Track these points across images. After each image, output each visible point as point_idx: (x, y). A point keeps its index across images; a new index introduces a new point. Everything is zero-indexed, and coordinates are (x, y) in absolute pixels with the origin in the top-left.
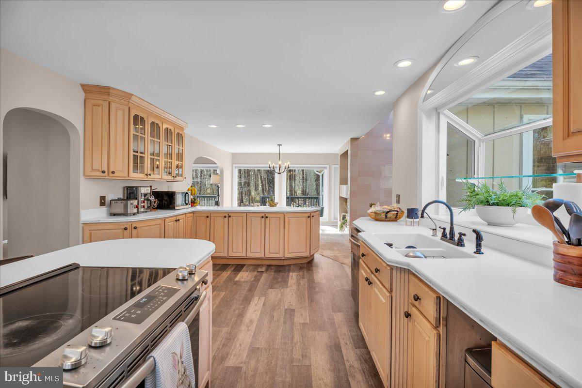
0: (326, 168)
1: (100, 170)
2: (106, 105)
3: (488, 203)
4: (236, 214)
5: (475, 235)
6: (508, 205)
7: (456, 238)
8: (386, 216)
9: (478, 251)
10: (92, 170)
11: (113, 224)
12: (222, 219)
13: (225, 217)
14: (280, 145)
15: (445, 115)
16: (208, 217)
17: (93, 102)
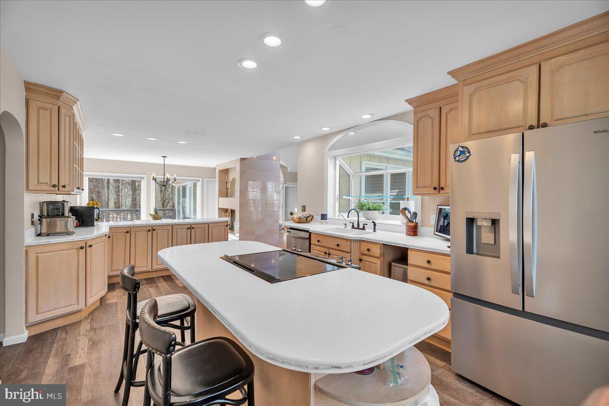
0: (199, 181)
1: (49, 184)
2: (55, 109)
3: (369, 209)
4: (161, 228)
5: (373, 224)
6: (376, 210)
7: (361, 226)
8: (307, 220)
9: (375, 231)
10: (38, 183)
11: (65, 244)
12: (145, 232)
13: (149, 231)
14: (164, 157)
15: (338, 160)
16: (128, 232)
17: (39, 104)
